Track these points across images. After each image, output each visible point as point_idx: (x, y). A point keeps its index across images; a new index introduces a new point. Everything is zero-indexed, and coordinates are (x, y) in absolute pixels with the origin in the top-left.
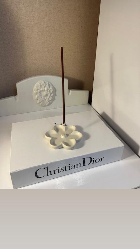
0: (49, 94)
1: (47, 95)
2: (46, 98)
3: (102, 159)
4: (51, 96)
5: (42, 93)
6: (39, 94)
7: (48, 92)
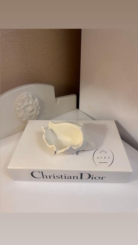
0: (35, 108)
3: (102, 178)
4: (38, 109)
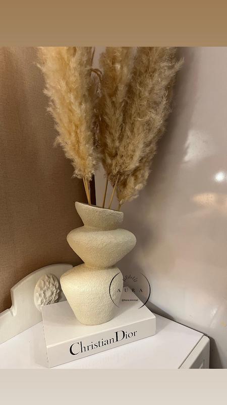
0: (55, 291)
1: (52, 293)
2: (51, 298)
3: (135, 333)
4: (58, 292)
5: (46, 293)
6: (43, 295)
7: (54, 289)
